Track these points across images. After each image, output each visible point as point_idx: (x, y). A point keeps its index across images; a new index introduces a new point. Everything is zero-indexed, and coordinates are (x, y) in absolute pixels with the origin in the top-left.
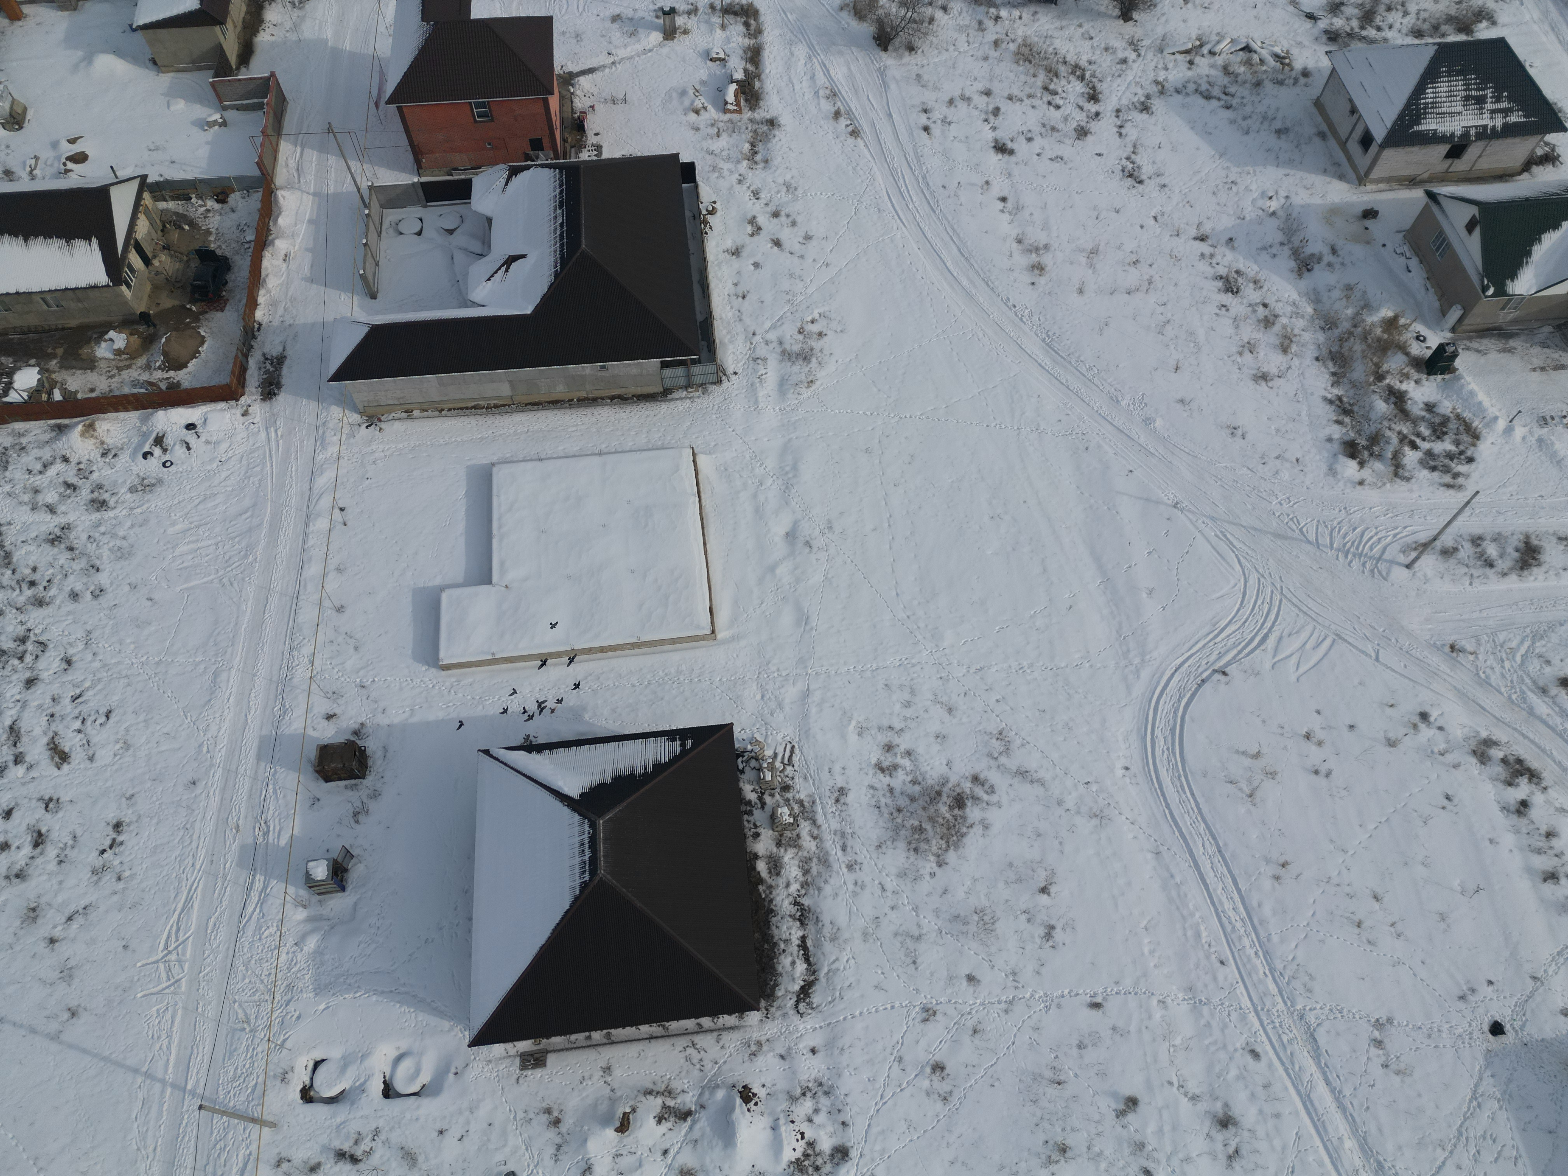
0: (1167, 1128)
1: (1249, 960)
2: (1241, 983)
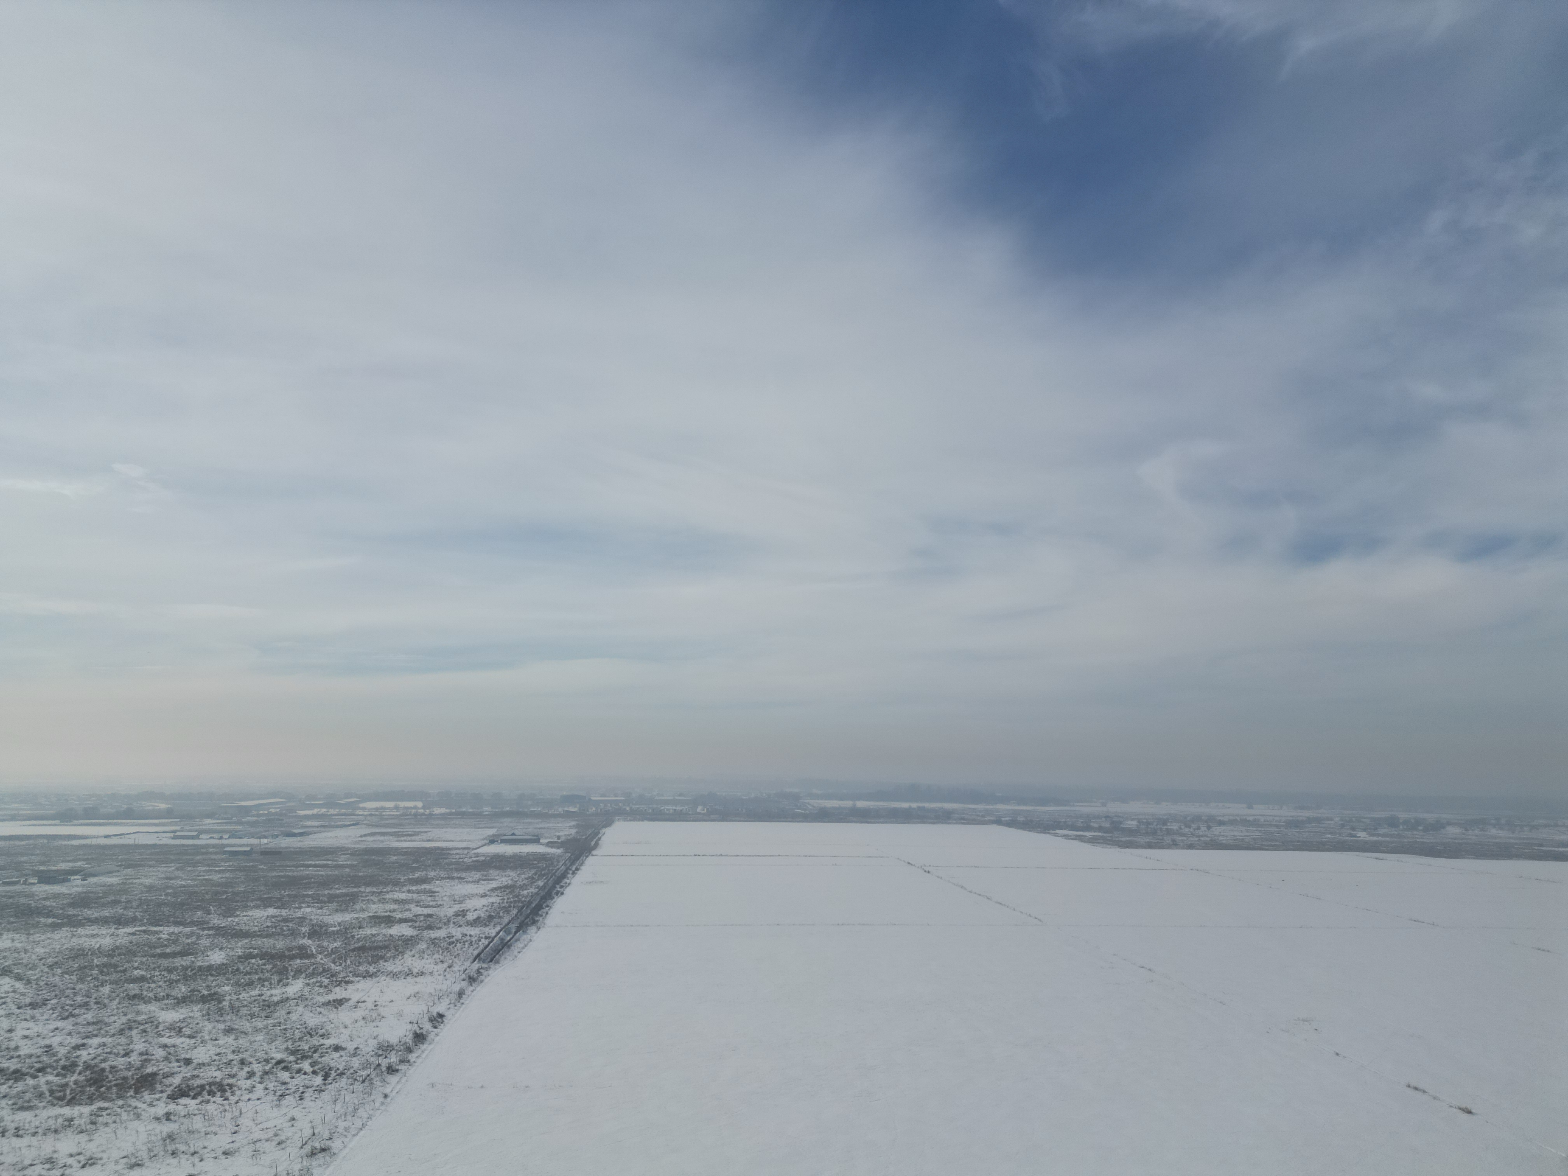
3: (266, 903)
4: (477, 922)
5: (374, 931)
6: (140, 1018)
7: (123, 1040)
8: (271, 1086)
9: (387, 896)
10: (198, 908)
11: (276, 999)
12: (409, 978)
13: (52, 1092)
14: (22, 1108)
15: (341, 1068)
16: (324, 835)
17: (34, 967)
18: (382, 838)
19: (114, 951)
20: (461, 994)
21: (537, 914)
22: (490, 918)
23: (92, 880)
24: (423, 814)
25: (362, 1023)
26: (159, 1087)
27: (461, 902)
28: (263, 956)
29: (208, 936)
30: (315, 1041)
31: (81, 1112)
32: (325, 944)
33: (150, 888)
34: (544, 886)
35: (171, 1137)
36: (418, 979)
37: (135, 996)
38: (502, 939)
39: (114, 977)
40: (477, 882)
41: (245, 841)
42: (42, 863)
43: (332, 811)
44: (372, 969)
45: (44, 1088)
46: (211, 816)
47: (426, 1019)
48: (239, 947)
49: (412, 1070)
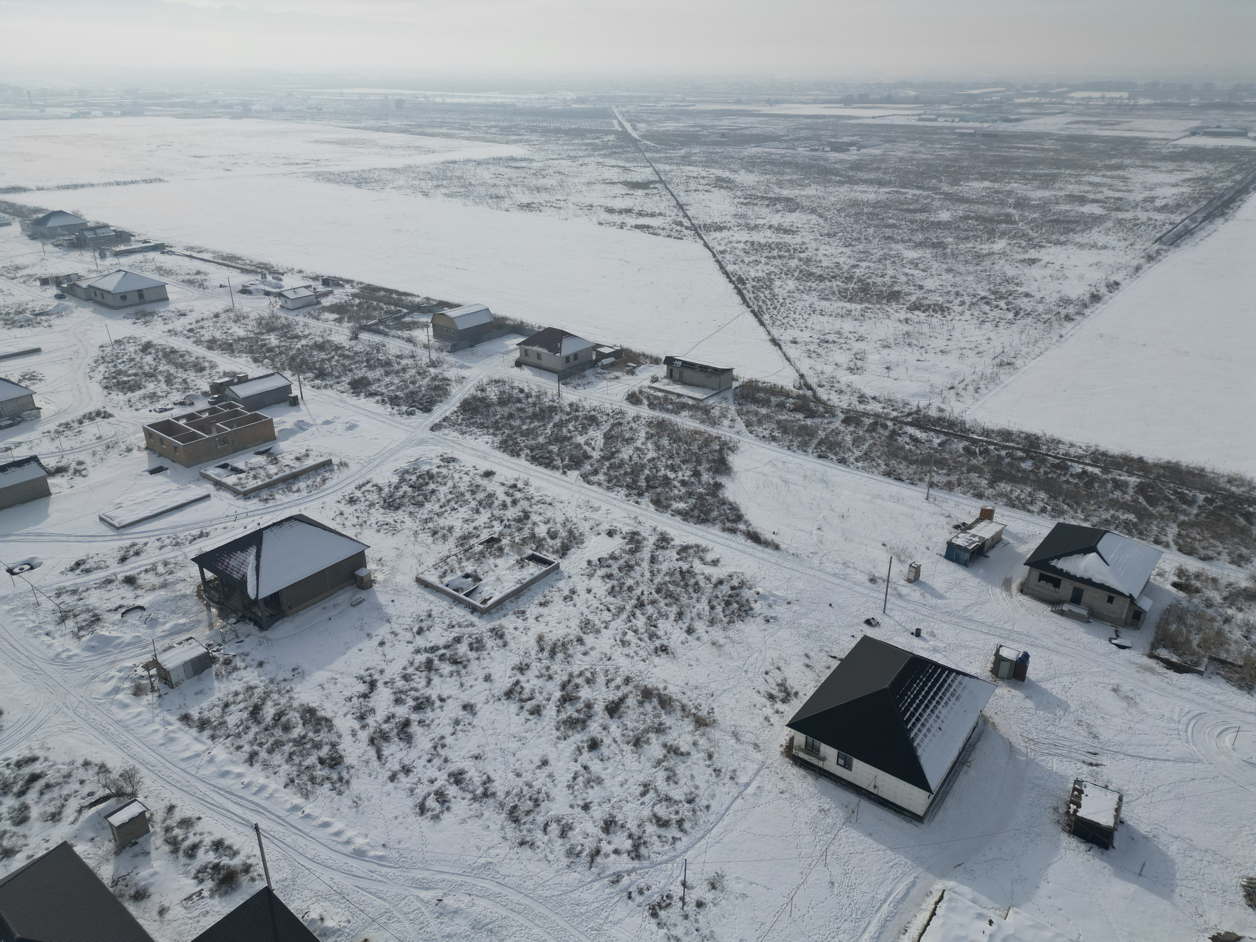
3: (983, 177)
4: (1164, 209)
5: (1068, 207)
6: (892, 253)
7: (881, 266)
8: (976, 313)
9: (1084, 179)
10: (933, 177)
11: (984, 252)
12: (1093, 250)
13: (840, 292)
14: (823, 299)
15: (1029, 310)
16: (1034, 121)
17: (829, 210)
18: (1085, 126)
19: (876, 204)
20: (1138, 269)
21: (1228, 207)
22: (1178, 206)
23: (864, 151)
24: (1127, 105)
25: (1049, 279)
26: (902, 301)
27: (1151, 189)
28: (978, 218)
29: (940, 199)
30: (1011, 287)
31: (856, 307)
32: (1026, 214)
33: (901, 159)
34: (1242, 181)
35: (908, 334)
36: (1101, 252)
37: (889, 238)
38: (1186, 227)
39: (876, 222)
40: (1171, 172)
41: (971, 124)
42: (833, 137)
43: (1044, 100)
44: (1062, 238)
45: (835, 289)
46: (946, 102)
47: (1103, 284)
48: (961, 210)
49: (1085, 321)
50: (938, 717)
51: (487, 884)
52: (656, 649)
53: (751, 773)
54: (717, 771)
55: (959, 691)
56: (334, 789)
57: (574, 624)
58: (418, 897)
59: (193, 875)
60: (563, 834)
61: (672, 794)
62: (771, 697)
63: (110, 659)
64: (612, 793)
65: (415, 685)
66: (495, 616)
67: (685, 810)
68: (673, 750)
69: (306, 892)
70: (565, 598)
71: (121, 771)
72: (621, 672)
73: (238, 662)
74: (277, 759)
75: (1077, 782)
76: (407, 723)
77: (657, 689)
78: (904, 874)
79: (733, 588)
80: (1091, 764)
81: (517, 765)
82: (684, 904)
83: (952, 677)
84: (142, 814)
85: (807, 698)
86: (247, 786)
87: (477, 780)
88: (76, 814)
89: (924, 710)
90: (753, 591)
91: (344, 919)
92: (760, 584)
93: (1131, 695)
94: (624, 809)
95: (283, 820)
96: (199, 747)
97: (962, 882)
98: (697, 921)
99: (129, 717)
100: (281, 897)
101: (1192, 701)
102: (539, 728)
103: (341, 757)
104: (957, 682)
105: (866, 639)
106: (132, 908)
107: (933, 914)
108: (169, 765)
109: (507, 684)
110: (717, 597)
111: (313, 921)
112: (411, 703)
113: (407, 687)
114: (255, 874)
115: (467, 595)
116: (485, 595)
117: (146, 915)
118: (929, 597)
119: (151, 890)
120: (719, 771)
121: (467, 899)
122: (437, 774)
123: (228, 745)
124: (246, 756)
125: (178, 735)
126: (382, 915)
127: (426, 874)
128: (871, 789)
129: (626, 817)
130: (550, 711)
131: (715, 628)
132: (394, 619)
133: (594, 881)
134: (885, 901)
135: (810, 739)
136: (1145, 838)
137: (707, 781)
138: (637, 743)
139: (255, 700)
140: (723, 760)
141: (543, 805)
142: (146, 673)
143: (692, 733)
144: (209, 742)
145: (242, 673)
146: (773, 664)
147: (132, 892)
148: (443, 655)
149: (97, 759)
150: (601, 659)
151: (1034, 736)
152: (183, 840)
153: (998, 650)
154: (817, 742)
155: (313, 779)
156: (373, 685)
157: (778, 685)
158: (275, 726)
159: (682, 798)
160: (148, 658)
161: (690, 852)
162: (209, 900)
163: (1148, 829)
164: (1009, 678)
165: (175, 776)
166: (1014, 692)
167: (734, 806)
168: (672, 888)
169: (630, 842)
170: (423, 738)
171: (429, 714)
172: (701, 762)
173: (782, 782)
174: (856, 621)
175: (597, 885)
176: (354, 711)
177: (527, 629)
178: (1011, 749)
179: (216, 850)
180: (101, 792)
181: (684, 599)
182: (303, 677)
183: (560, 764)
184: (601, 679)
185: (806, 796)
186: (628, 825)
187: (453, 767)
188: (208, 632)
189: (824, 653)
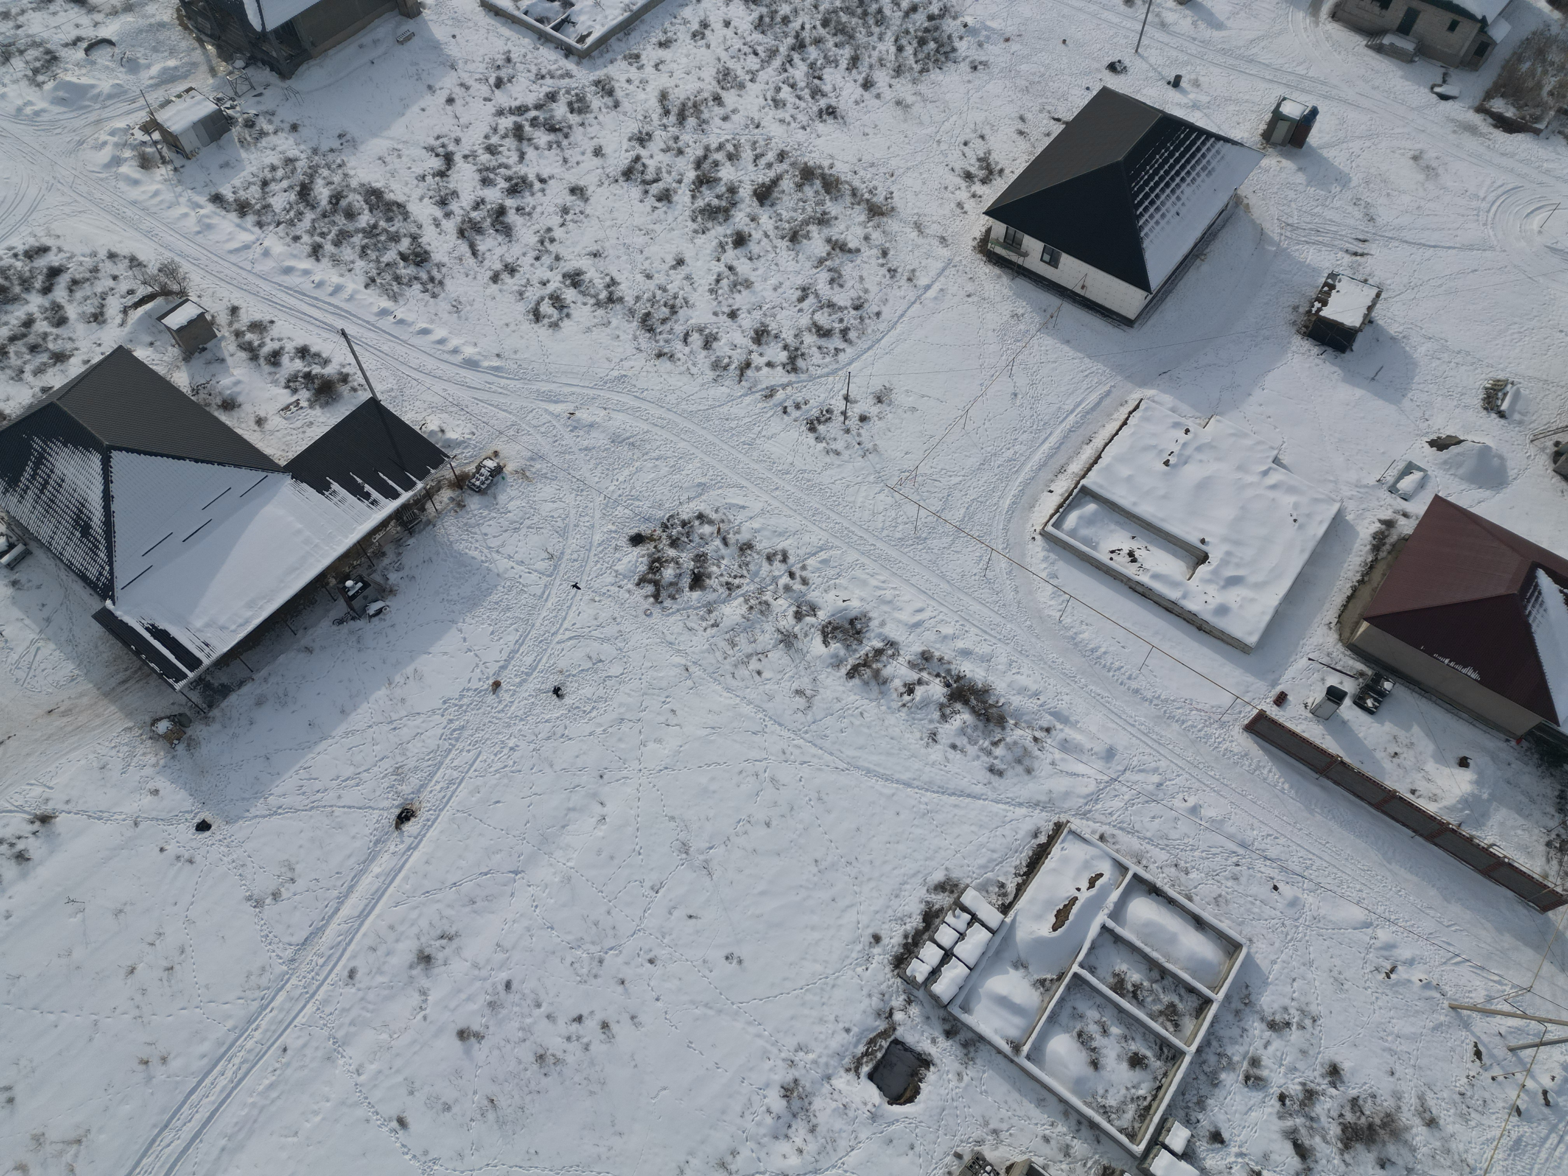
0: (463, 996)
1: (267, 1030)
2: (295, 1023)
50: (1178, 198)
51: (624, 398)
52: (820, 112)
53: (933, 273)
54: (892, 272)
55: (1214, 163)
56: (426, 291)
57: (709, 74)
58: (546, 410)
59: (283, 384)
60: (707, 345)
61: (835, 300)
62: (968, 176)
63: (93, 117)
64: (765, 299)
65: (505, 160)
66: (599, 61)
67: (850, 319)
68: (839, 247)
69: (417, 403)
70: (694, 35)
71: (158, 265)
72: (773, 145)
73: (263, 124)
74: (348, 253)
75: (1333, 276)
76: (501, 211)
77: (820, 167)
78: (1099, 383)
79: (931, 18)
80: (1355, 254)
81: (647, 265)
82: (846, 418)
83: (1208, 144)
84: (201, 316)
85: (1015, 176)
86: (320, 285)
87: (599, 283)
88: (121, 316)
89: (1163, 190)
90: (958, 22)
91: (467, 431)
92: (970, 11)
93: (1434, 164)
94: (778, 317)
95: (373, 325)
96: (246, 237)
97: (1164, 391)
98: (859, 435)
99: (144, 197)
100: (390, 408)
101: (1512, 170)
102: (670, 219)
103: (426, 252)
104: (1213, 151)
105: (1105, 93)
106: (224, 417)
107: (1125, 423)
108: (216, 259)
109: (625, 160)
110: (907, 32)
111: (432, 433)
112: (504, 185)
113: (494, 163)
114: (355, 384)
115: (556, 28)
116: (581, 29)
117: (243, 425)
118: (1202, 25)
119: (240, 399)
120: (895, 271)
121: (603, 413)
122: (548, 275)
123: (282, 234)
124: (308, 249)
125: (215, 221)
126: (509, 428)
127: (553, 387)
128: (1078, 290)
129: (780, 326)
130: (683, 196)
131: (902, 80)
132: (460, 64)
133: (745, 395)
134: (1072, 411)
135: (1012, 230)
136: (1393, 338)
137: (880, 284)
138: (794, 237)
139: (299, 177)
140: (901, 258)
141: (681, 312)
142: (146, 138)
143: (864, 225)
144: (257, 230)
145: (272, 139)
146: (975, 131)
147: (219, 401)
148: (535, 119)
149: (123, 249)
150: (747, 126)
151: (1294, 220)
152: (260, 346)
153: (1279, 105)
154: (1019, 234)
155: (397, 279)
156: (449, 159)
157: (979, 160)
158: (334, 211)
159: (849, 303)
160: (142, 116)
161: (854, 364)
162: (309, 411)
163: (1400, 329)
164: (1283, 144)
165: (226, 271)
166: (1286, 163)
167: (910, 313)
168: (833, 402)
169: (785, 353)
170: (524, 230)
171: (528, 200)
172: (874, 261)
173: (971, 284)
174: (1095, 65)
175: (748, 399)
176: (431, 193)
177: (644, 82)
178: (1261, 236)
179: (303, 357)
180: (142, 291)
181: (861, 37)
182: (355, 147)
183: (699, 263)
184: (747, 155)
185: (998, 299)
186: (783, 336)
187: (569, 266)
188: (211, 81)
189: (1045, 115)
